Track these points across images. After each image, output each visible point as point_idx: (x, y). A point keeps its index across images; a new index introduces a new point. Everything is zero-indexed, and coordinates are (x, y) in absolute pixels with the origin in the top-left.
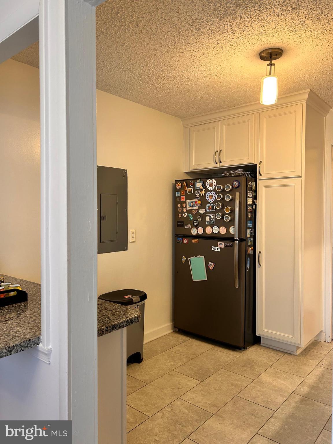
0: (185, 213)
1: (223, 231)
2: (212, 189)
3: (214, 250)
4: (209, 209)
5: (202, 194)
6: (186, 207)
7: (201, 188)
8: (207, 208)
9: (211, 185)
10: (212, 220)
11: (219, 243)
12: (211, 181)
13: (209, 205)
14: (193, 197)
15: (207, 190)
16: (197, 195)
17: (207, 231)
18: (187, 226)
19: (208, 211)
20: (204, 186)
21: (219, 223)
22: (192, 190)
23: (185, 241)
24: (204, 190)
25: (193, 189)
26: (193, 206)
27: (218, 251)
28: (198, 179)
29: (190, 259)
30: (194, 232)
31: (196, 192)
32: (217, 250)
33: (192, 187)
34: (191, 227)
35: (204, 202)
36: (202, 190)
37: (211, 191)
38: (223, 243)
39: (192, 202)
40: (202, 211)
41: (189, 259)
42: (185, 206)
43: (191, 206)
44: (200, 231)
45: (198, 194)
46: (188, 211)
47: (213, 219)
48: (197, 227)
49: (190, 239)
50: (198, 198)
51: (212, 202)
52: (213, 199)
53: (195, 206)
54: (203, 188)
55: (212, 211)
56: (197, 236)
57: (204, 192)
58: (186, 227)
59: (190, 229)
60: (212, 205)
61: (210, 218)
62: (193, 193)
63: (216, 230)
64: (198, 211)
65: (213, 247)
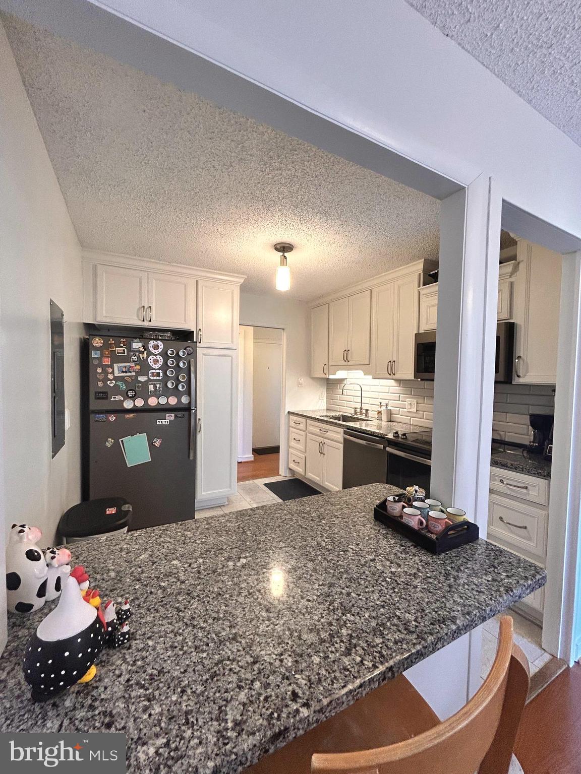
0: (111, 380)
1: (173, 401)
2: (157, 353)
3: (160, 424)
4: (153, 375)
5: (143, 358)
6: (113, 373)
7: (142, 349)
8: (150, 375)
9: (156, 347)
10: (157, 389)
11: (167, 415)
12: (155, 343)
13: (154, 371)
14: (126, 360)
15: (150, 354)
16: (133, 357)
17: (149, 403)
18: (114, 398)
19: (152, 378)
20: (145, 348)
21: (166, 392)
22: (124, 350)
23: (112, 418)
24: (145, 352)
25: (126, 350)
26: (126, 372)
27: (166, 424)
28: (136, 338)
29: (122, 441)
30: (128, 405)
31: (132, 354)
32: (164, 424)
33: (124, 347)
34: (122, 399)
35: (145, 368)
36: (143, 353)
37: (155, 355)
38: (173, 415)
39: (125, 367)
40: (142, 379)
41: (120, 440)
42: (110, 370)
43: (123, 372)
44: (139, 403)
45: (136, 357)
46: (116, 378)
47: (159, 388)
48: (133, 398)
49: (119, 415)
50: (136, 361)
51: (157, 368)
52: (159, 365)
53: (131, 372)
54: (145, 350)
55: (158, 378)
56: (135, 410)
57: (145, 355)
58: (112, 399)
59: (122, 402)
60: (158, 371)
61: (155, 387)
62: (126, 354)
63: (163, 401)
64: (136, 377)
65: (159, 421)
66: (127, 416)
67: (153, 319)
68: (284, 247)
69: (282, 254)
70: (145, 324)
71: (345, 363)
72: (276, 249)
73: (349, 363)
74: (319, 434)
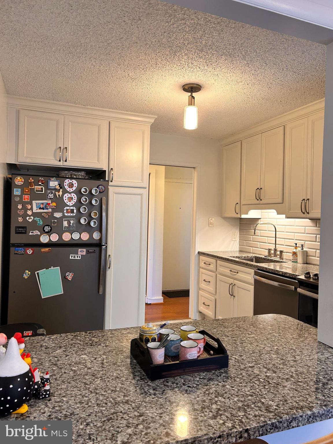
0: (30, 216)
1: (85, 237)
2: (72, 191)
3: (73, 258)
4: (67, 212)
5: (59, 195)
6: (32, 209)
7: (58, 187)
8: (65, 211)
9: (71, 185)
10: (71, 225)
11: (79, 250)
12: (70, 181)
13: (68, 208)
14: (44, 197)
15: (65, 192)
16: (49, 195)
17: (63, 238)
18: (32, 232)
19: (66, 214)
20: (61, 186)
21: (79, 228)
22: (42, 189)
23: (30, 251)
24: (61, 190)
25: (44, 188)
26: (43, 209)
27: (78, 258)
28: (53, 177)
29: (38, 273)
30: (44, 239)
31: (49, 191)
32: (76, 258)
33: (42, 186)
34: (39, 234)
35: (60, 205)
36: (59, 191)
37: (70, 193)
38: (85, 250)
39: (43, 204)
40: (58, 215)
41: (36, 273)
42: (29, 207)
43: (40, 208)
44: (54, 238)
45: (52, 195)
46: (34, 215)
47: (73, 224)
48: (49, 233)
49: (36, 249)
50: (52, 199)
51: (71, 205)
52: (73, 202)
53: (47, 209)
54: (61, 188)
55: (72, 214)
56: (50, 245)
57: (61, 193)
58: (31, 234)
59: (38, 237)
60: (72, 208)
61: (69, 223)
62: (43, 192)
63: (76, 236)
64: (52, 213)
65: (72, 255)
66: (44, 250)
67: (69, 159)
68: (192, 88)
69: (190, 94)
70: (61, 164)
71: (258, 202)
72: (185, 90)
73: (262, 202)
74: (230, 275)
